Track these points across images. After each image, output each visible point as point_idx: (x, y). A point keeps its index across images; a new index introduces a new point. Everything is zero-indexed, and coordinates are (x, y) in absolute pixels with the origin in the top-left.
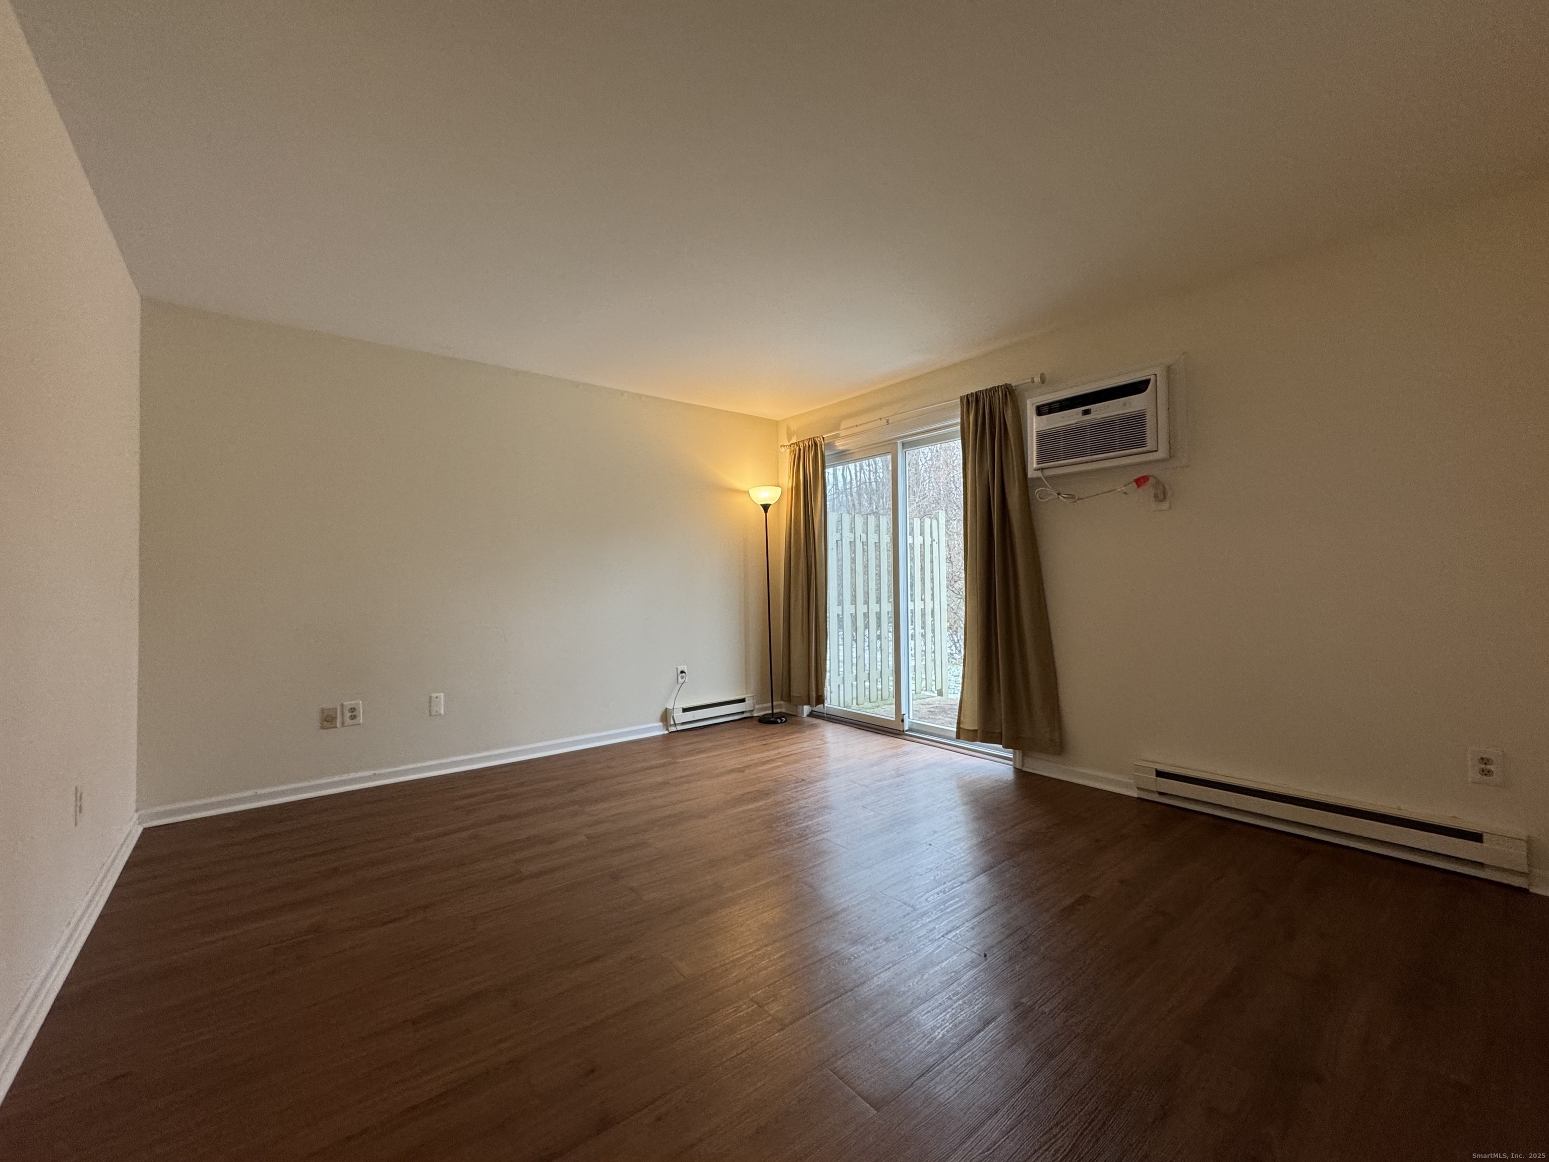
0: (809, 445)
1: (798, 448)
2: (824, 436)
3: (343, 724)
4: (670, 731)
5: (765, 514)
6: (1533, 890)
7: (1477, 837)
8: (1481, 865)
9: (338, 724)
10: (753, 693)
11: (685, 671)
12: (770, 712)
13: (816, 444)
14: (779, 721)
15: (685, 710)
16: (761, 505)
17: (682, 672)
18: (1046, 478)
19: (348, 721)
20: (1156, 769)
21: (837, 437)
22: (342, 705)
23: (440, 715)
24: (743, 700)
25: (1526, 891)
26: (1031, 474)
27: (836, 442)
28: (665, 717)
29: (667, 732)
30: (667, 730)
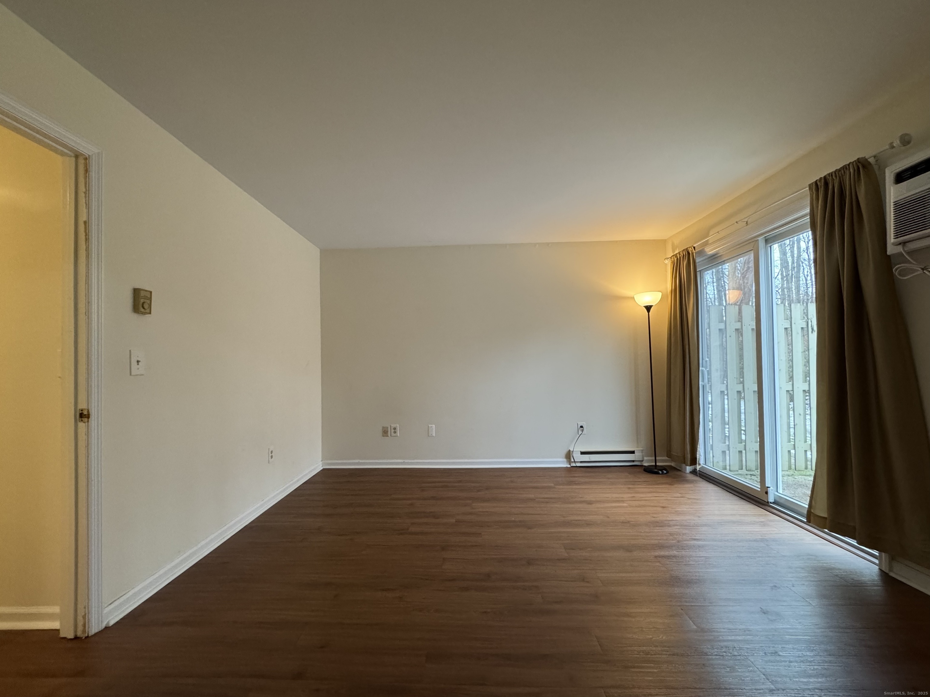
0: (684, 255)
1: (676, 258)
2: (694, 246)
3: (391, 435)
4: (572, 466)
5: (647, 313)
9: (389, 435)
10: (642, 448)
11: (584, 426)
12: (654, 464)
13: (689, 253)
14: (660, 472)
15: (582, 453)
16: (644, 306)
17: (582, 427)
18: (908, 253)
19: (393, 434)
21: (706, 244)
22: (391, 426)
23: (433, 436)
24: (633, 452)
26: (891, 250)
27: (705, 249)
28: (569, 456)
29: (569, 466)
30: (570, 465)
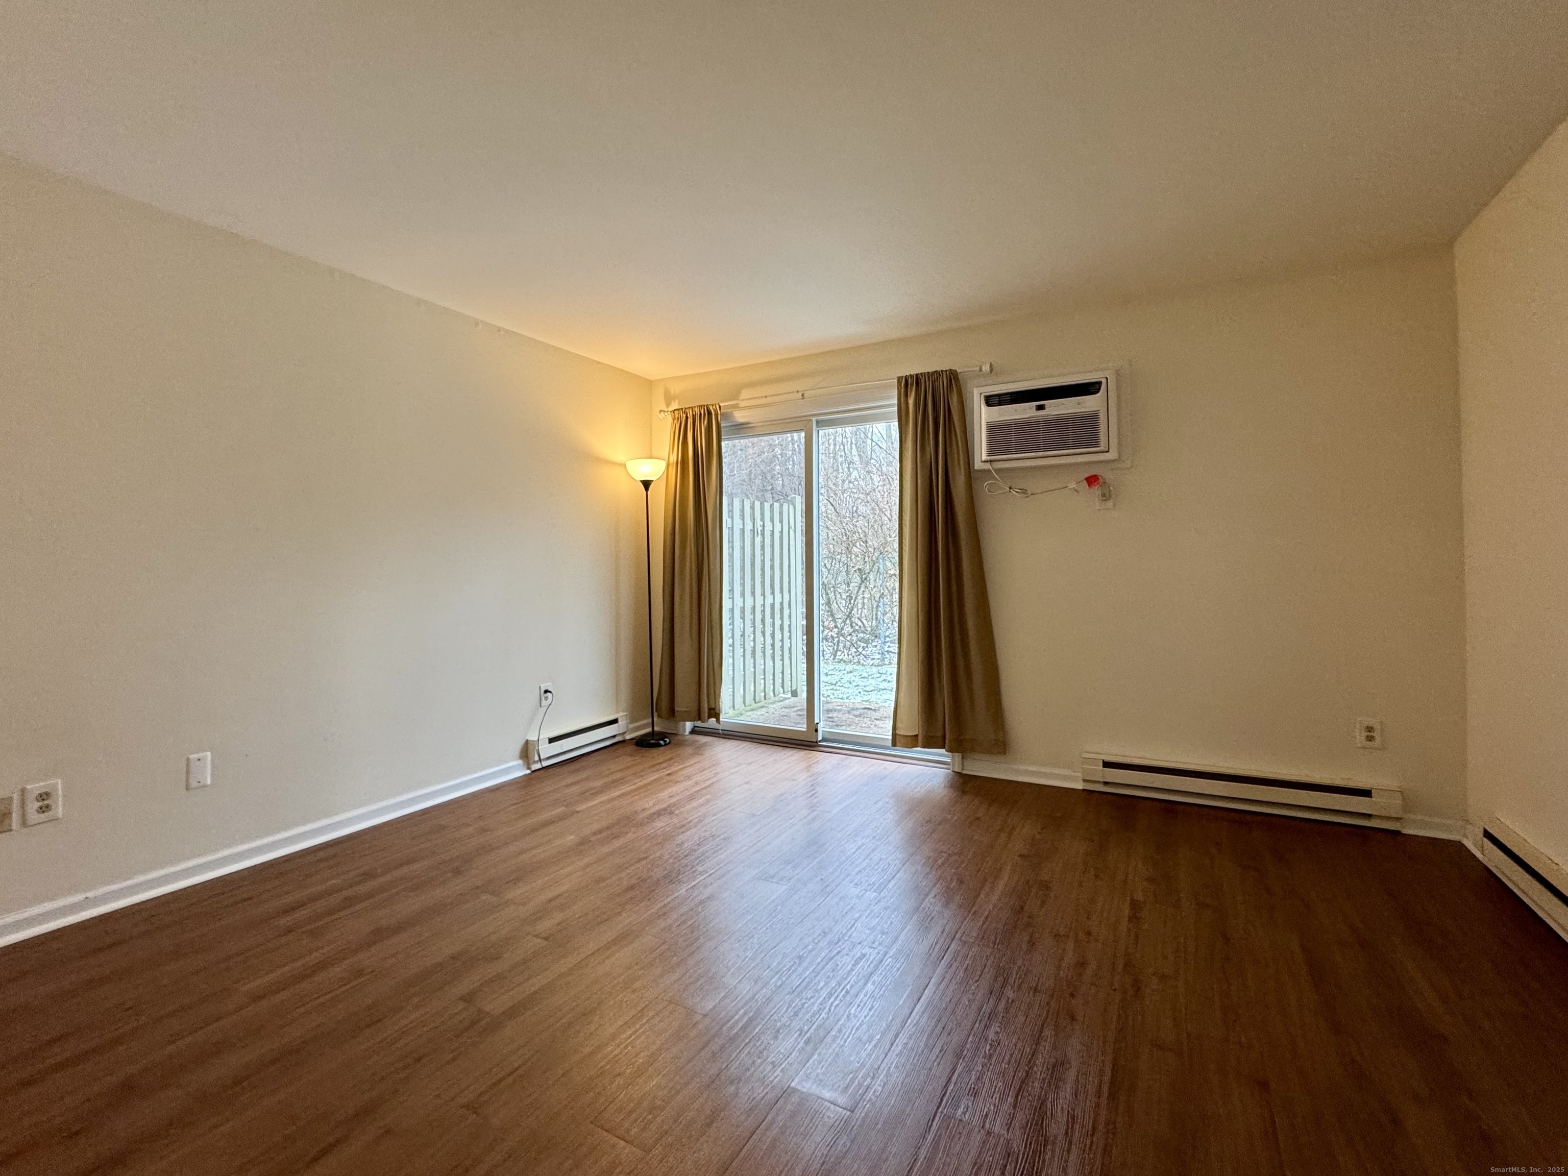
0: (701, 414)
1: (684, 415)
2: (721, 404)
3: (24, 823)
4: (533, 769)
5: (645, 492)
6: (1405, 831)
7: (1367, 793)
8: (1369, 816)
9: (15, 826)
10: (624, 712)
11: (550, 690)
12: (649, 730)
13: (709, 413)
14: (662, 742)
15: (551, 740)
16: (641, 481)
17: (546, 691)
18: (996, 470)
19: (33, 816)
20: (1103, 760)
21: (736, 407)
22: (23, 791)
23: (205, 786)
24: (615, 721)
25: (1397, 833)
26: (978, 465)
27: (734, 412)
28: (526, 752)
29: (528, 772)
30: (529, 768)
